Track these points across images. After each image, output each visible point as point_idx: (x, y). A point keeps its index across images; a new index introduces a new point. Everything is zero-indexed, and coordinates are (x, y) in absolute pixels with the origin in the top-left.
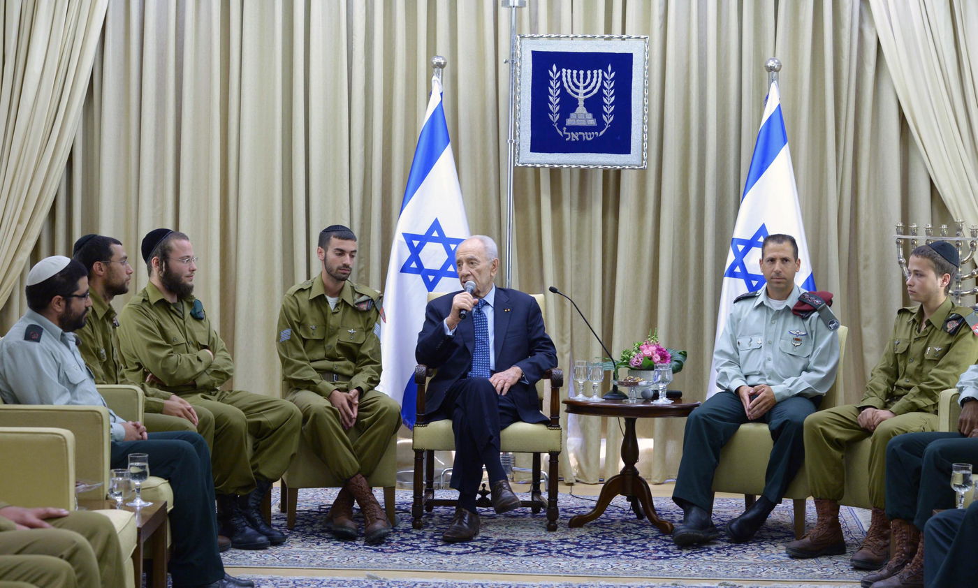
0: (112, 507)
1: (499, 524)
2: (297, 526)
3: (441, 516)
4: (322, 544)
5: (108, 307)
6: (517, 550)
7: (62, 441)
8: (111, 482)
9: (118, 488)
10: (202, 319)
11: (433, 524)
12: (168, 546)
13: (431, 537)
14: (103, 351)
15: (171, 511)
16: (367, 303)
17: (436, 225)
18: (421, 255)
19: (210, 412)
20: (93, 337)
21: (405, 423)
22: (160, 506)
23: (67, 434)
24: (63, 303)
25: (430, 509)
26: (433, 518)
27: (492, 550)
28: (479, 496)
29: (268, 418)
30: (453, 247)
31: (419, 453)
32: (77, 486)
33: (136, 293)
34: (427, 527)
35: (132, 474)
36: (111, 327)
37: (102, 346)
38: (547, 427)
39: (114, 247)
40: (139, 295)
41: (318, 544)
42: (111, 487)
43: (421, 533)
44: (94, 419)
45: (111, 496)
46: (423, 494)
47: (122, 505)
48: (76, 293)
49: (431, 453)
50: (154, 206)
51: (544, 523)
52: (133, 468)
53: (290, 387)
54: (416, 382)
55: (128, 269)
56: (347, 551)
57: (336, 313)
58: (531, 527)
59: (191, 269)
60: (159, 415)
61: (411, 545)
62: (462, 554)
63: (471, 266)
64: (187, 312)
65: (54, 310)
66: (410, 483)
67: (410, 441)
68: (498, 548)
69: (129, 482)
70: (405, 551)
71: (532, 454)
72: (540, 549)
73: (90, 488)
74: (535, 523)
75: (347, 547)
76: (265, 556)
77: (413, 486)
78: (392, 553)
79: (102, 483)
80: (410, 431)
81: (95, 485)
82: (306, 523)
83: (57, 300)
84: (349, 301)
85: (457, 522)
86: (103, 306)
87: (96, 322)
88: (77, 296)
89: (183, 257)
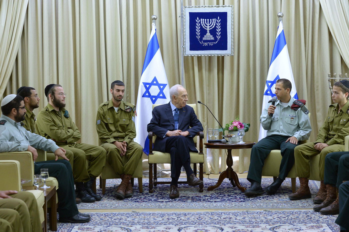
0: (35, 189)
1: (182, 190)
2: (106, 193)
3: (160, 188)
5: (32, 113)
6: (188, 200)
7: (15, 165)
9: (37, 182)
10: (68, 117)
11: (157, 191)
13: (156, 196)
14: (31, 130)
15: (58, 189)
16: (129, 109)
17: (155, 79)
19: (72, 152)
20: (27, 125)
21: (145, 153)
22: (53, 187)
23: (17, 162)
24: (16, 111)
25: (155, 185)
26: (157, 189)
27: (179, 200)
29: (93, 153)
30: (162, 87)
31: (151, 165)
32: (21, 181)
34: (154, 192)
36: (33, 121)
37: (30, 128)
39: (32, 91)
40: (45, 108)
41: (114, 200)
42: (34, 181)
44: (28, 156)
45: (35, 185)
46: (153, 180)
47: (39, 188)
48: (20, 107)
49: (155, 165)
51: (198, 190)
54: (149, 138)
56: (125, 202)
57: (118, 113)
58: (194, 191)
59: (64, 97)
61: (148, 199)
64: (63, 115)
65: (13, 114)
66: (148, 176)
67: (147, 160)
68: (181, 199)
69: (41, 179)
70: (146, 201)
71: (193, 164)
72: (197, 199)
73: (27, 182)
74: (195, 189)
75: (124, 201)
76: (94, 205)
77: (149, 177)
78: (141, 202)
79: (31, 180)
80: (148, 156)
81: (29, 181)
82: (109, 192)
83: (13, 110)
84: (123, 108)
85: (173, 190)
86: (30, 113)
87: (28, 119)
88: (21, 108)
89: (60, 93)
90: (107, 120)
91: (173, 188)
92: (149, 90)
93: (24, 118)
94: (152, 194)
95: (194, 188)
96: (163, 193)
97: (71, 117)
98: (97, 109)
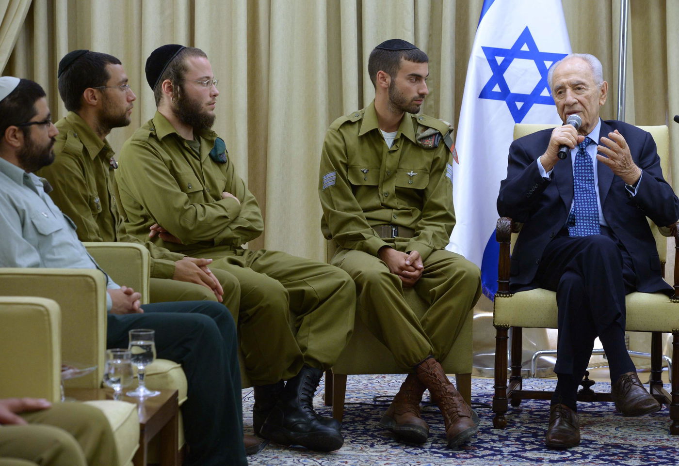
0: (109, 397)
1: (607, 423)
2: (345, 423)
3: (531, 413)
4: (376, 446)
5: (104, 144)
6: (629, 458)
7: (43, 315)
8: (107, 366)
9: (116, 373)
10: (223, 163)
11: (521, 422)
12: (180, 448)
13: (518, 439)
14: (97, 200)
15: (184, 403)
16: (434, 137)
17: (526, 36)
18: (506, 75)
19: (235, 278)
20: (84, 182)
21: (485, 292)
22: (170, 395)
23: (50, 304)
24: (19, 135)
25: (516, 403)
26: (521, 415)
27: (597, 457)
28: (580, 387)
29: (315, 287)
30: (548, 64)
31: (501, 330)
32: (63, 371)
33: (140, 125)
34: (512, 426)
35: (133, 355)
36: (107, 169)
37: (96, 193)
38: (670, 298)
39: (110, 67)
40: (144, 128)
41: (372, 446)
42: (106, 371)
43: (504, 434)
44: (86, 284)
45: (107, 384)
46: (508, 384)
47: (120, 395)
48: (35, 119)
49: (517, 332)
50: (162, 13)
51: (667, 424)
52: (135, 347)
53: (337, 246)
54: (498, 240)
55: (128, 95)
56: (409, 455)
57: (394, 151)
58: (650, 428)
59: (213, 93)
60: (169, 281)
61: (491, 449)
62: (557, 461)
63: (578, 91)
64: (206, 151)
65: (12, 146)
66: (491, 369)
67: (491, 314)
68: (604, 455)
69: (129, 366)
70: (483, 457)
71: (651, 333)
72: (660, 457)
73: (80, 373)
74: (655, 423)
75: (408, 450)
76: (304, 461)
77: (494, 374)
78: (466, 458)
79: (96, 367)
80: (491, 303)
81: (87, 369)
82: (357, 419)
83: (11, 132)
84: (411, 136)
85: (558, 421)
86: (96, 142)
87: (87, 163)
88: (36, 123)
89: (201, 79)
90: (356, 177)
91: (558, 414)
92: (505, 75)
93: (51, 155)
94: (504, 433)
95: (650, 418)
96: (541, 430)
97: (232, 160)
98: (321, 136)
